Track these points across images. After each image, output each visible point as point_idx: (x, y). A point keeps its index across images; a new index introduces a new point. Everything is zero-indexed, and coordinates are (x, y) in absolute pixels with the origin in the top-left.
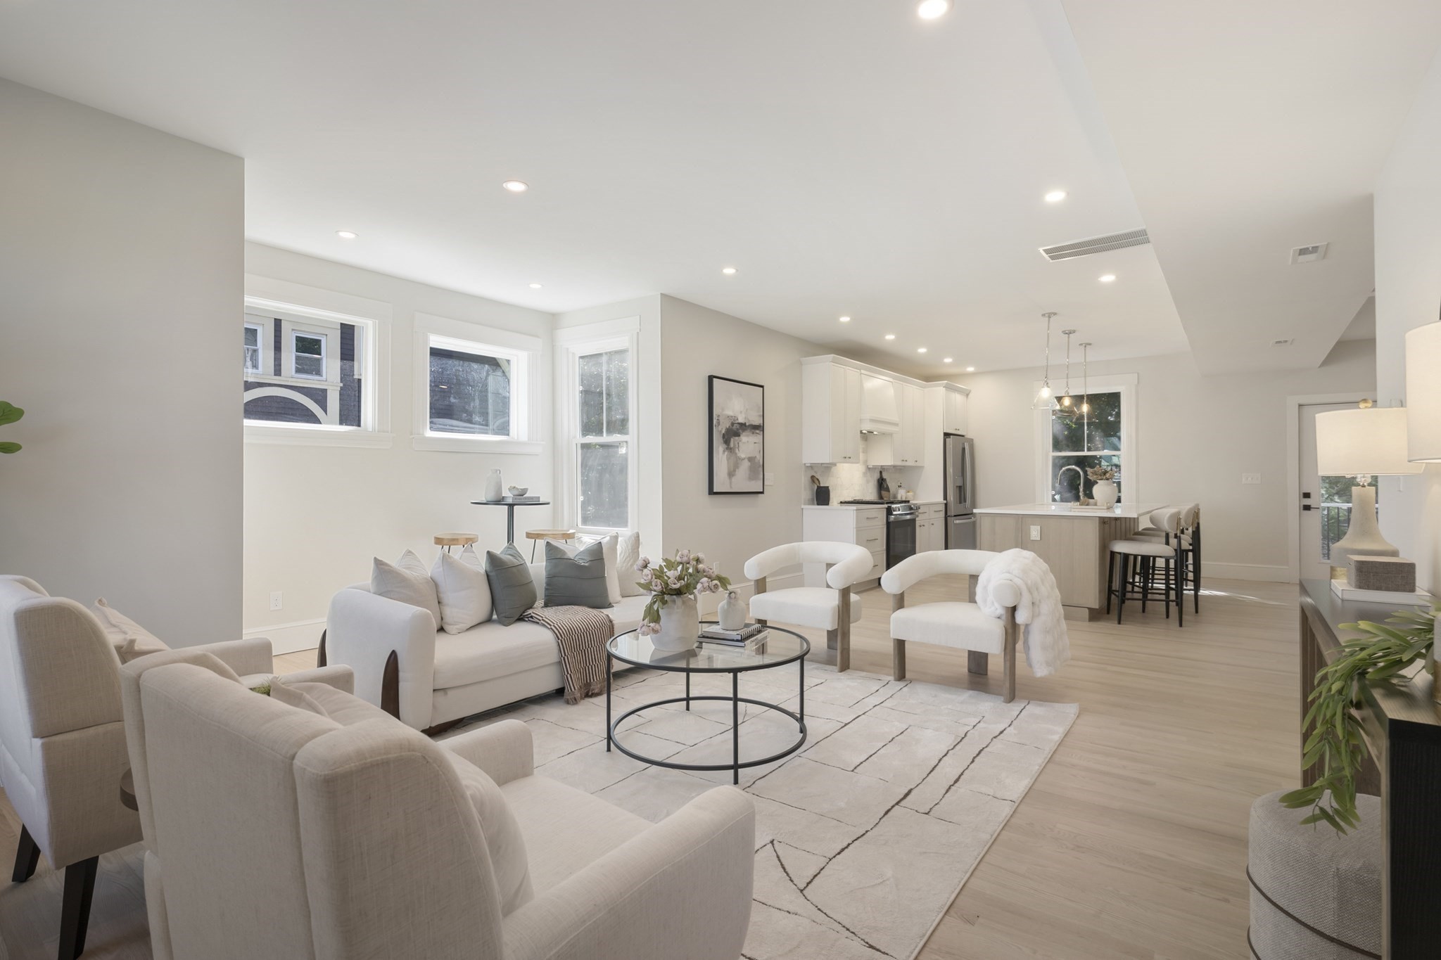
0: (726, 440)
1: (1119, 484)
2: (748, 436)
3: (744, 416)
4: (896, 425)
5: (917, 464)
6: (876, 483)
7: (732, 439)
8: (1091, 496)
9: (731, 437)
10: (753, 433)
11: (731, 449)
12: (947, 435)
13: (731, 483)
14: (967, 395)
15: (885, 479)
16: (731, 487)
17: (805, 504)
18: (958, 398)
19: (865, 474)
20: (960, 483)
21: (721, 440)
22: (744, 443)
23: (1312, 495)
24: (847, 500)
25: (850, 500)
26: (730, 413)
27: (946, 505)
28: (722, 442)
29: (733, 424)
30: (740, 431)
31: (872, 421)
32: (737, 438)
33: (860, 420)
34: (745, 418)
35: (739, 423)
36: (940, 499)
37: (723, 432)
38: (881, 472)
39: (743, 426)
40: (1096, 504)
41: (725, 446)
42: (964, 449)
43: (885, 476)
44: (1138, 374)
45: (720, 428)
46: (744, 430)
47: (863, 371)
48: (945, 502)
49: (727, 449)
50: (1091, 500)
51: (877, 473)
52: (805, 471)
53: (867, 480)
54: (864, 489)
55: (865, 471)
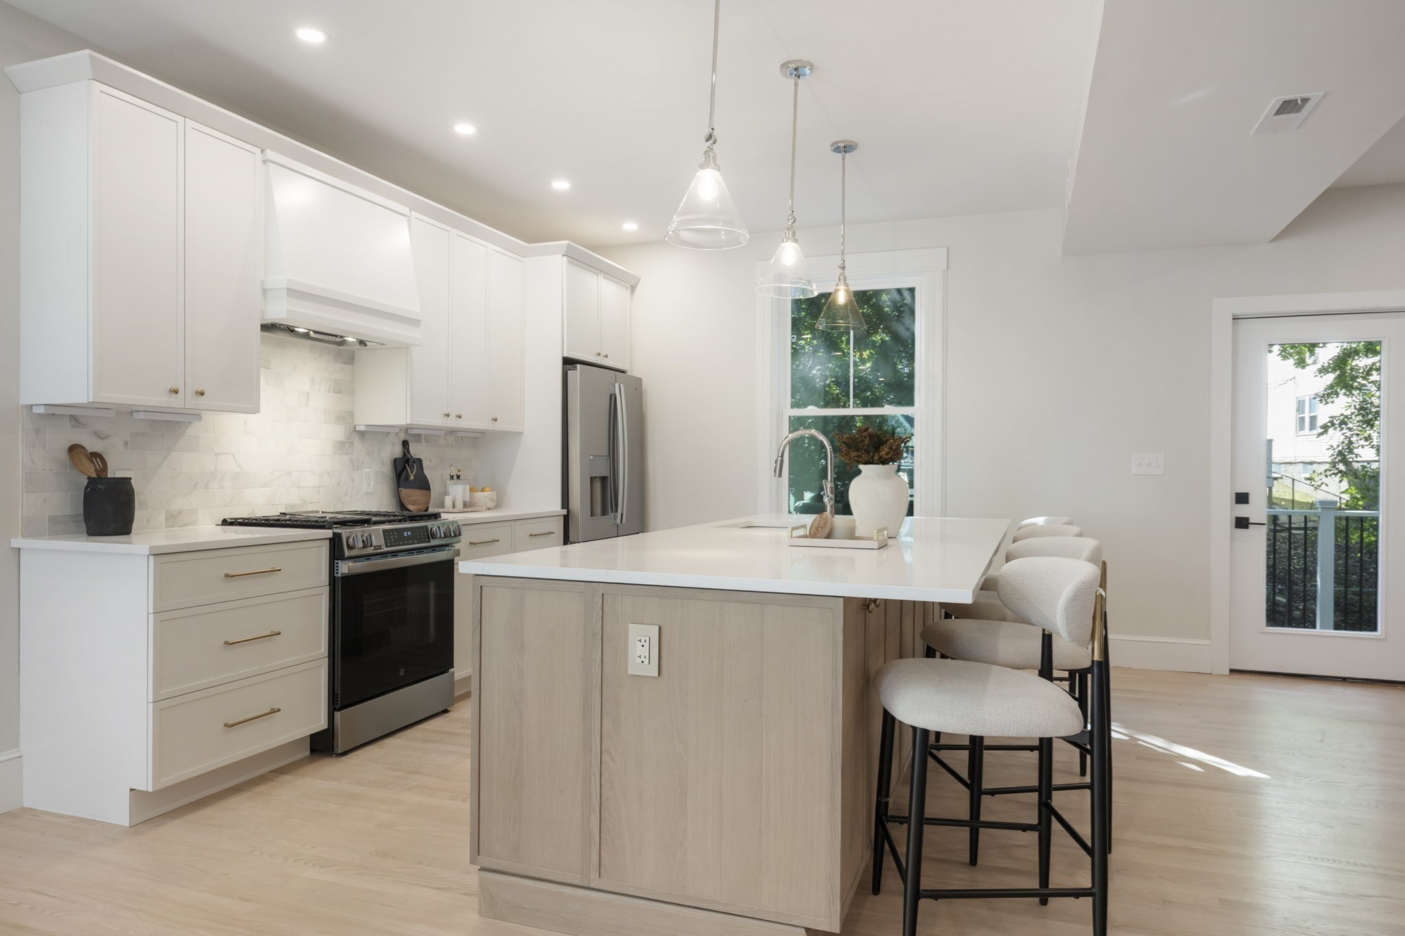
1: (911, 473)
4: (415, 322)
5: (498, 426)
6: (388, 469)
8: (844, 507)
12: (569, 363)
14: (633, 288)
15: (420, 461)
17: (26, 535)
18: (606, 291)
19: (343, 446)
20: (603, 471)
23: (1251, 499)
24: (260, 513)
25: (272, 512)
27: (566, 519)
31: (295, 293)
33: (264, 291)
36: (555, 506)
38: (405, 444)
40: (851, 535)
42: (613, 399)
43: (415, 451)
44: (948, 248)
47: (271, 154)
48: (565, 512)
50: (840, 520)
51: (393, 444)
52: (37, 431)
53: (352, 461)
54: (339, 484)
55: (343, 439)
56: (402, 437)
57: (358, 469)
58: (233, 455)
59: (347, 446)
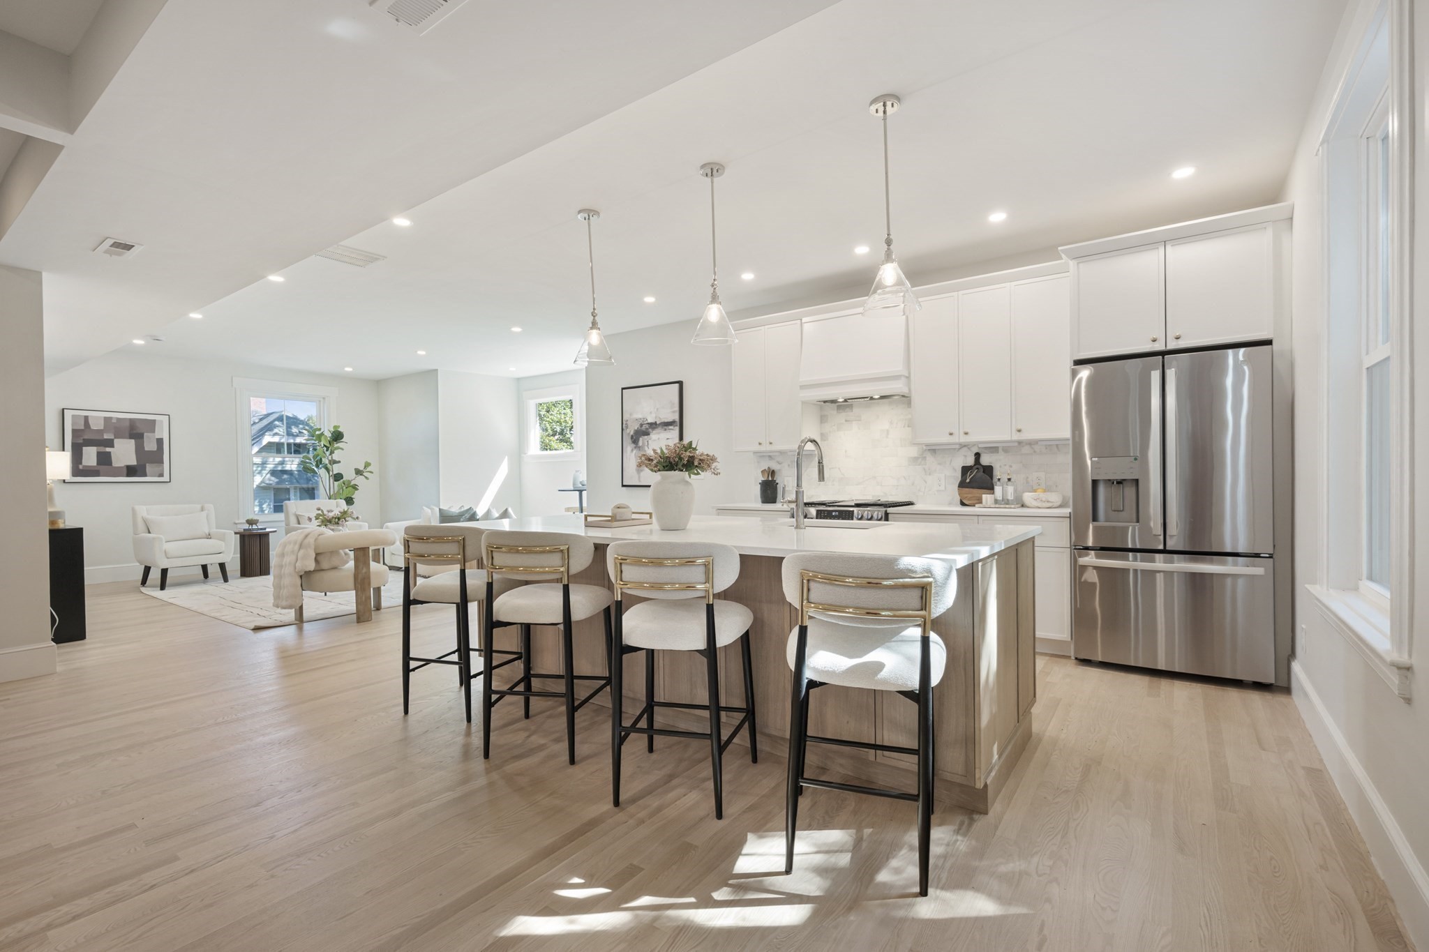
0: (635, 440)
2: (659, 433)
3: (654, 415)
6: (959, 474)
7: (641, 439)
9: (640, 437)
10: (665, 430)
11: (639, 447)
13: (639, 477)
14: (1289, 221)
15: (990, 467)
16: (640, 481)
19: (916, 460)
21: (630, 441)
22: (655, 440)
26: (639, 416)
28: (631, 442)
29: (641, 425)
30: (650, 430)
32: (646, 437)
34: (656, 417)
35: (648, 424)
37: (632, 433)
38: (978, 455)
39: (653, 426)
41: (633, 445)
43: (987, 459)
45: (628, 431)
46: (654, 429)
47: (804, 320)
49: (635, 448)
51: (965, 456)
52: (758, 462)
53: (924, 469)
54: (913, 484)
55: (916, 456)
56: (975, 450)
57: (930, 474)
58: (839, 469)
59: (920, 459)
